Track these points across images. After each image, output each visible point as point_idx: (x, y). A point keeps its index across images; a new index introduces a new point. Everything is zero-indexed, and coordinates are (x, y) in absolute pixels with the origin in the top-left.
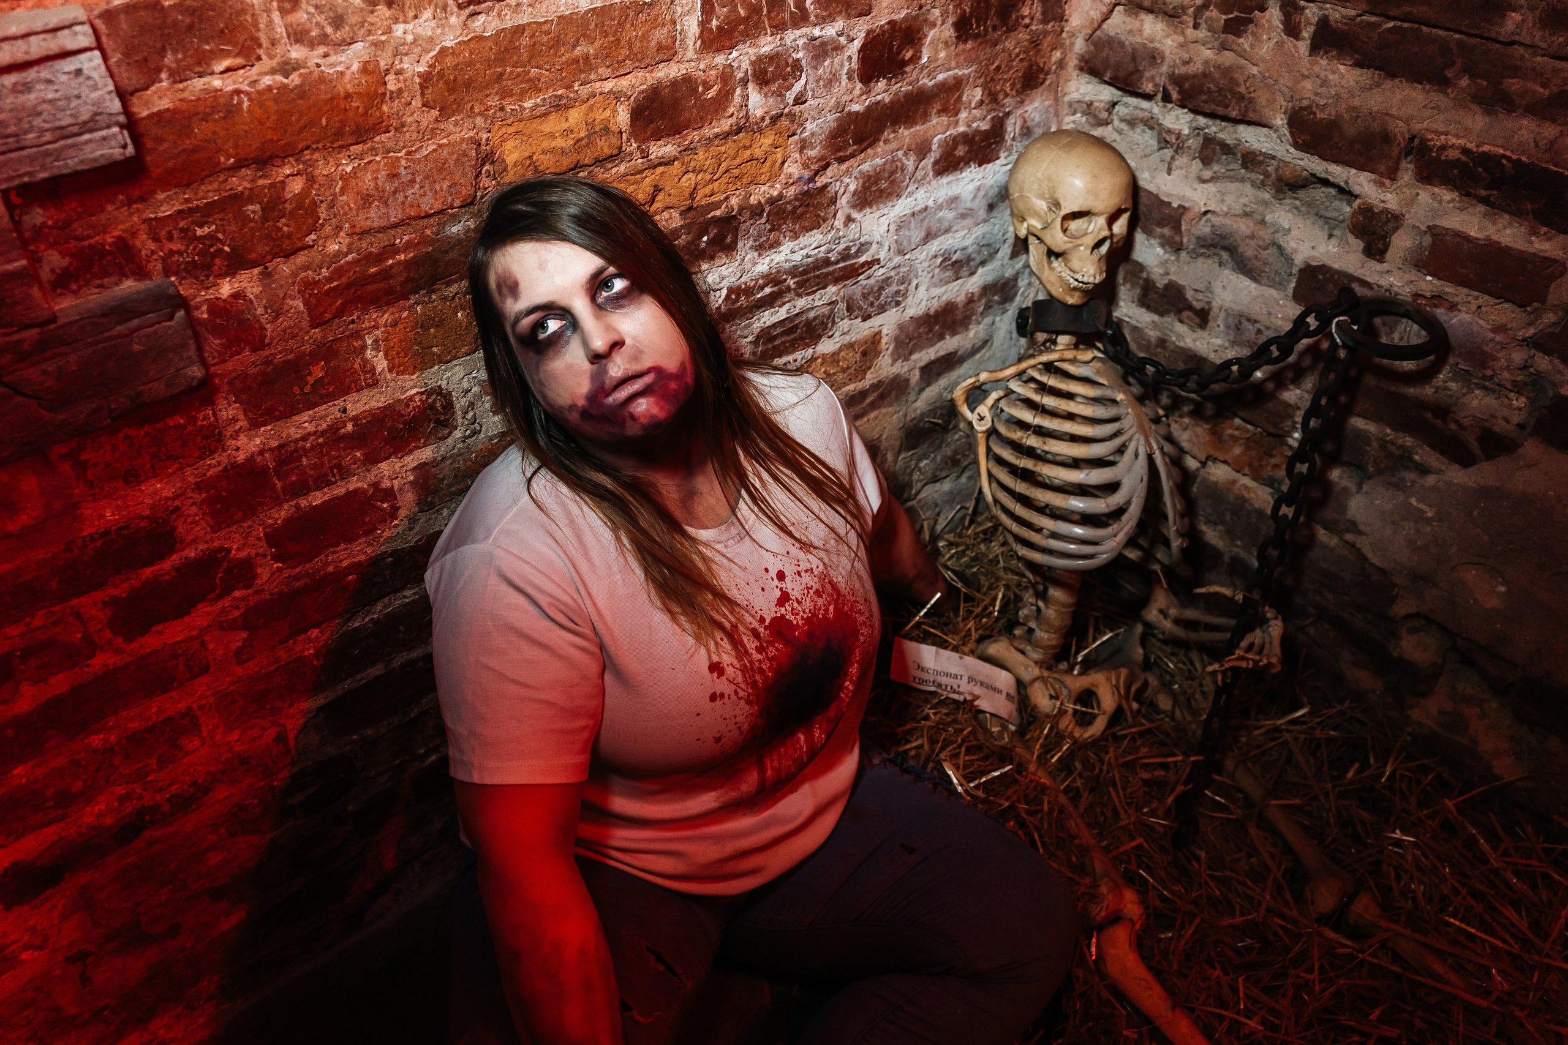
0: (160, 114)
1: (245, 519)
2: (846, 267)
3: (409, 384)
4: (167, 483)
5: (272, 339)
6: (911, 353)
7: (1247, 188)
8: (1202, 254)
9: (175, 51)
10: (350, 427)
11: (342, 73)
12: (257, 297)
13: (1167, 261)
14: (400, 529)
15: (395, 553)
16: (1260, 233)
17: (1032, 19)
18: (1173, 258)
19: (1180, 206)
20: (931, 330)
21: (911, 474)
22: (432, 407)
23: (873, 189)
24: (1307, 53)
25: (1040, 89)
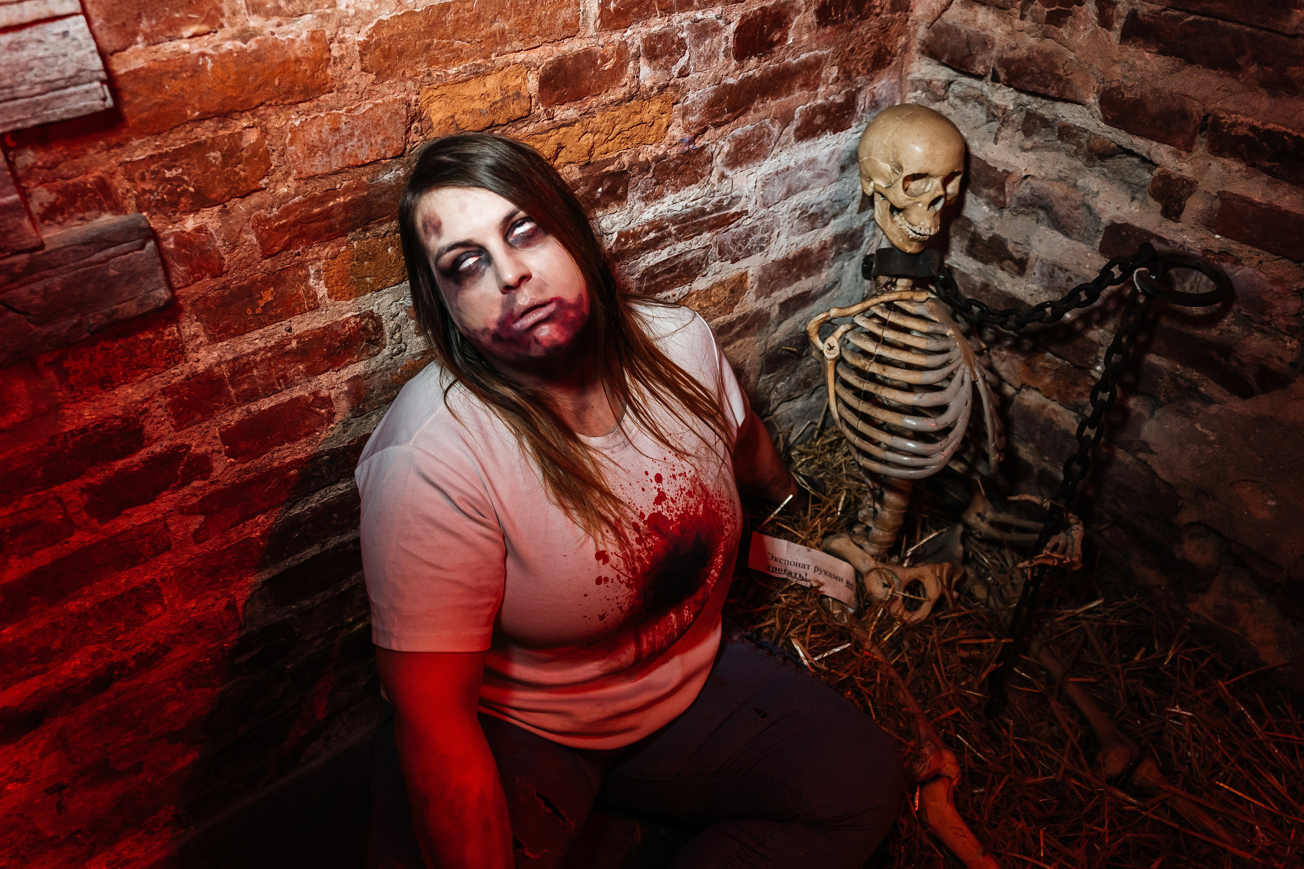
0: (135, 73)
1: (203, 421)
2: (719, 216)
3: (345, 308)
4: (137, 389)
5: (229, 267)
6: (772, 292)
7: (1062, 156)
8: (1022, 212)
9: (149, 18)
10: (294, 344)
11: (293, 41)
12: (216, 231)
13: (991, 218)
14: (335, 432)
15: (332, 452)
16: (1073, 195)
17: (882, 8)
18: (997, 215)
19: (1004, 171)
20: (789, 272)
21: (769, 394)
22: (365, 328)
23: (744, 150)
24: (1117, 42)
25: (887, 69)
